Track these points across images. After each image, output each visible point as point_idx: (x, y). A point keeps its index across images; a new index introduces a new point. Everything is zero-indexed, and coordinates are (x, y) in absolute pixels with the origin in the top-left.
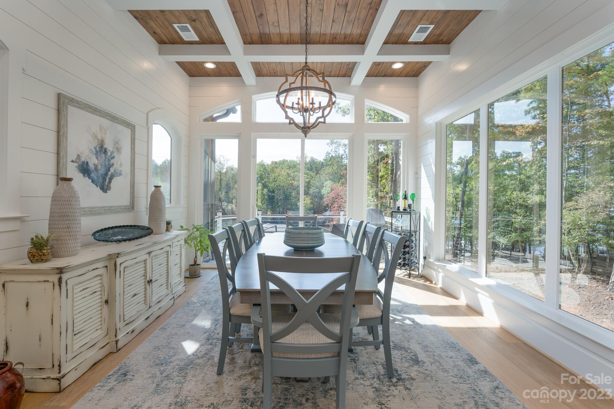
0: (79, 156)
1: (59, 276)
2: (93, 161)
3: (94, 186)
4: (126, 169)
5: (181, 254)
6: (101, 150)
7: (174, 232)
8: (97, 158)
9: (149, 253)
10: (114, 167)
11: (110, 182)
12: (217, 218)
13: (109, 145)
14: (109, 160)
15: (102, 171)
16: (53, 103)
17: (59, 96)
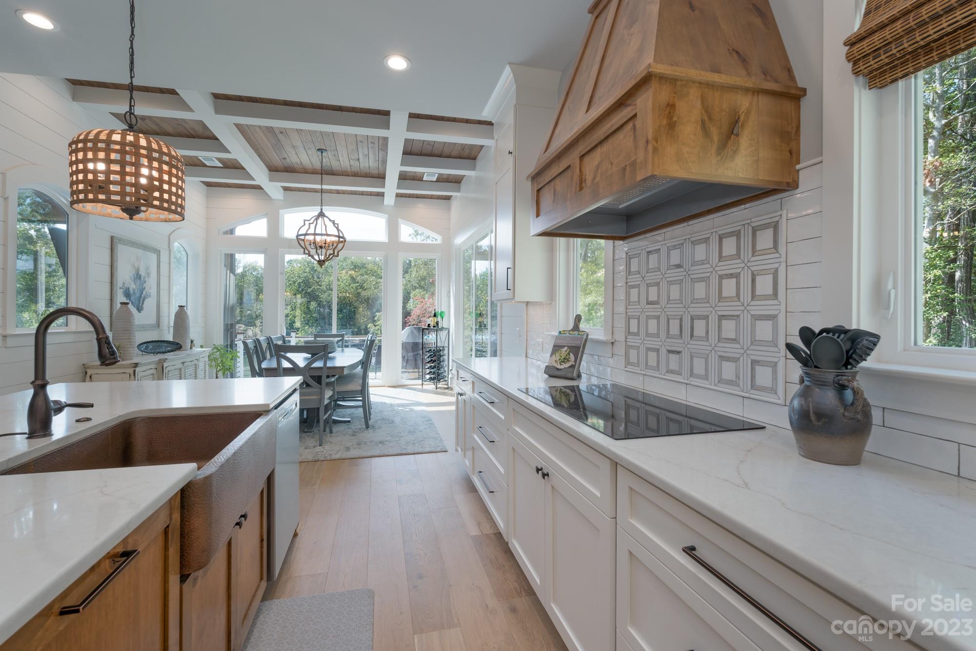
0: (124, 283)
1: (133, 369)
2: (132, 286)
3: (133, 307)
4: (153, 292)
5: (205, 370)
6: (138, 277)
7: (197, 349)
8: (135, 284)
9: (183, 363)
10: (146, 290)
11: (143, 303)
12: (237, 341)
13: (142, 273)
14: (142, 285)
15: (138, 295)
16: (107, 244)
17: (112, 238)
